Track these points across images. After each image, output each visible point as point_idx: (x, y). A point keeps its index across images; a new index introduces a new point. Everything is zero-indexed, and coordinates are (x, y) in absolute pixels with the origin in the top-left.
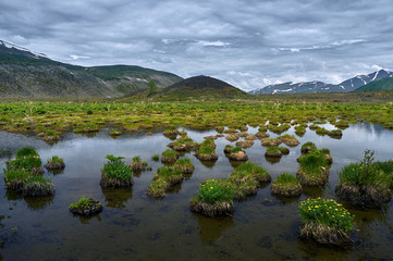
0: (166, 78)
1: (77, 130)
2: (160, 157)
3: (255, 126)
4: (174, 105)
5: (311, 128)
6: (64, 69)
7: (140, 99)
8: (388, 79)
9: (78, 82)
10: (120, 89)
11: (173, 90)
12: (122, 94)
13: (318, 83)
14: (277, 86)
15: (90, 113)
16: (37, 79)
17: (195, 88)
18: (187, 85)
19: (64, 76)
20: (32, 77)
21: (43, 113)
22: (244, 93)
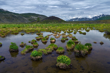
0: (43, 17)
1: (12, 33)
2: (31, 41)
3: (63, 31)
4: (44, 25)
5: (79, 32)
6: (13, 14)
7: (35, 23)
8: (105, 17)
9: (17, 18)
10: (30, 20)
11: (45, 20)
12: (30, 21)
13: (86, 18)
14: (74, 19)
15: (19, 27)
16: (5, 17)
17: (51, 20)
18: (48, 19)
19: (13, 16)
20: (4, 17)
21: (5, 28)
22: (65, 21)
